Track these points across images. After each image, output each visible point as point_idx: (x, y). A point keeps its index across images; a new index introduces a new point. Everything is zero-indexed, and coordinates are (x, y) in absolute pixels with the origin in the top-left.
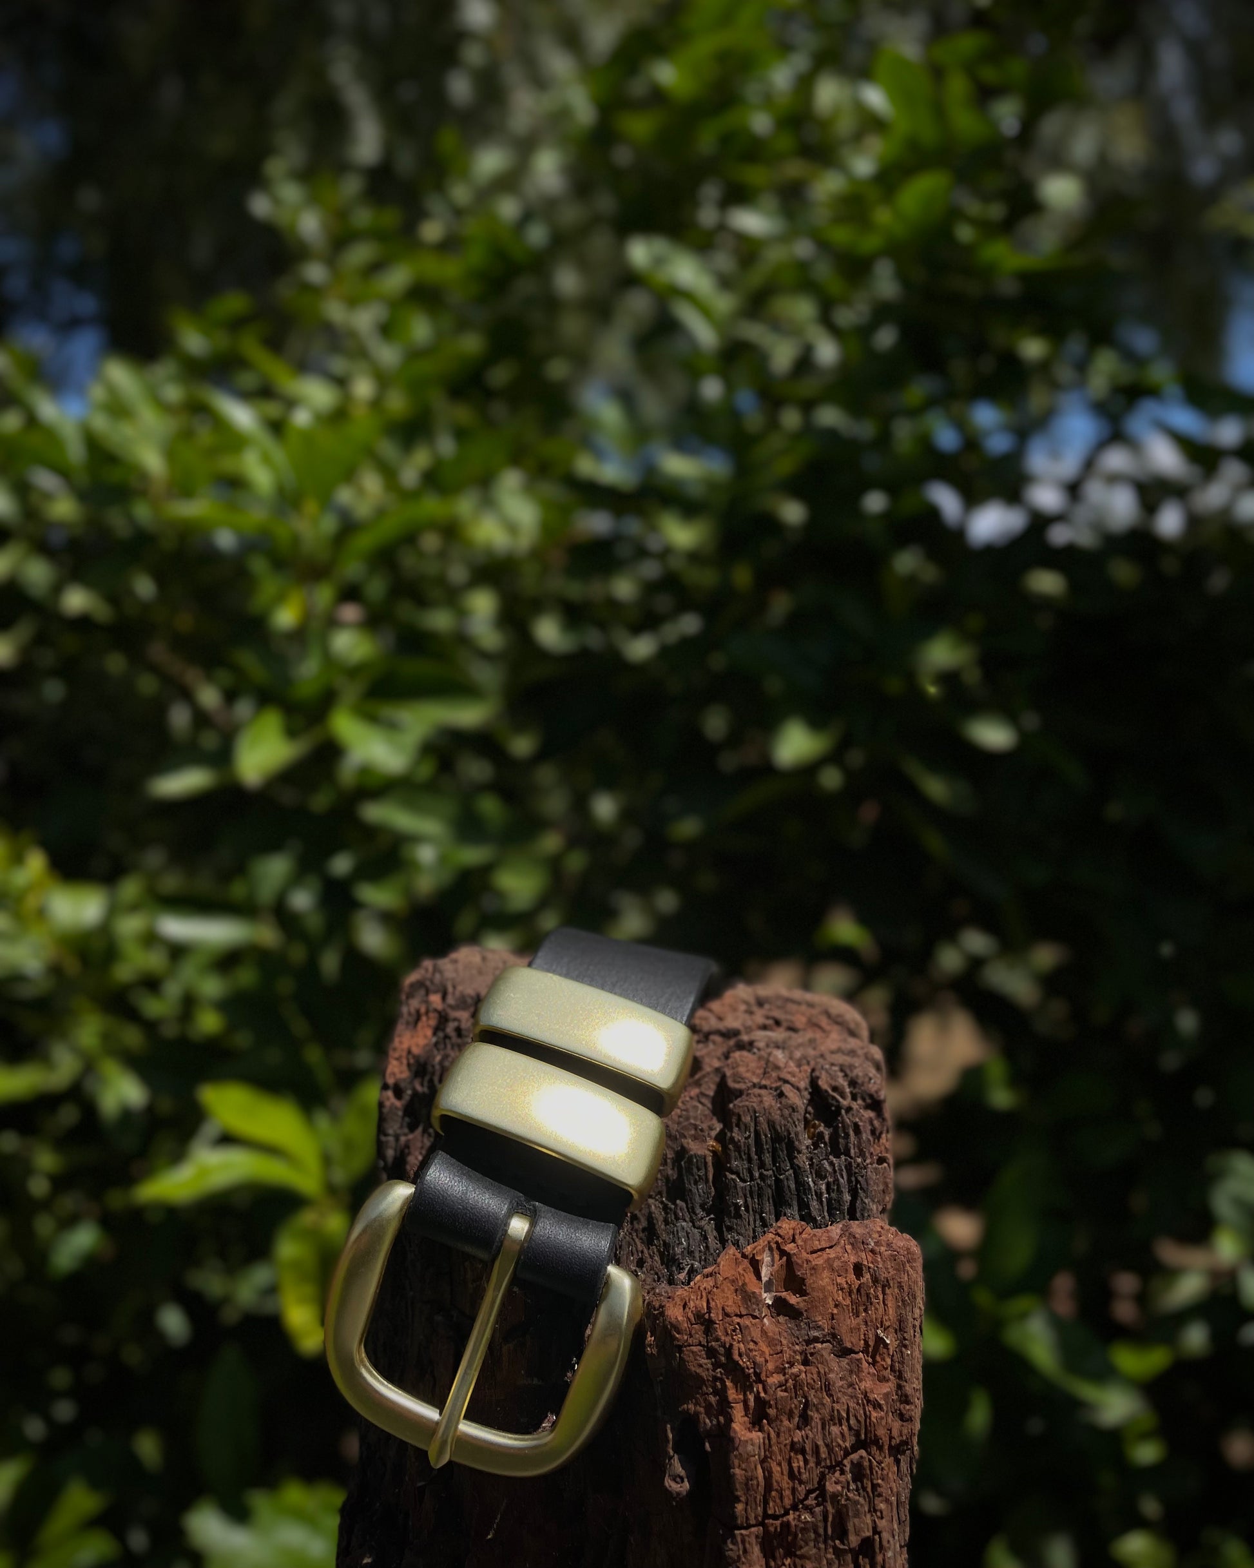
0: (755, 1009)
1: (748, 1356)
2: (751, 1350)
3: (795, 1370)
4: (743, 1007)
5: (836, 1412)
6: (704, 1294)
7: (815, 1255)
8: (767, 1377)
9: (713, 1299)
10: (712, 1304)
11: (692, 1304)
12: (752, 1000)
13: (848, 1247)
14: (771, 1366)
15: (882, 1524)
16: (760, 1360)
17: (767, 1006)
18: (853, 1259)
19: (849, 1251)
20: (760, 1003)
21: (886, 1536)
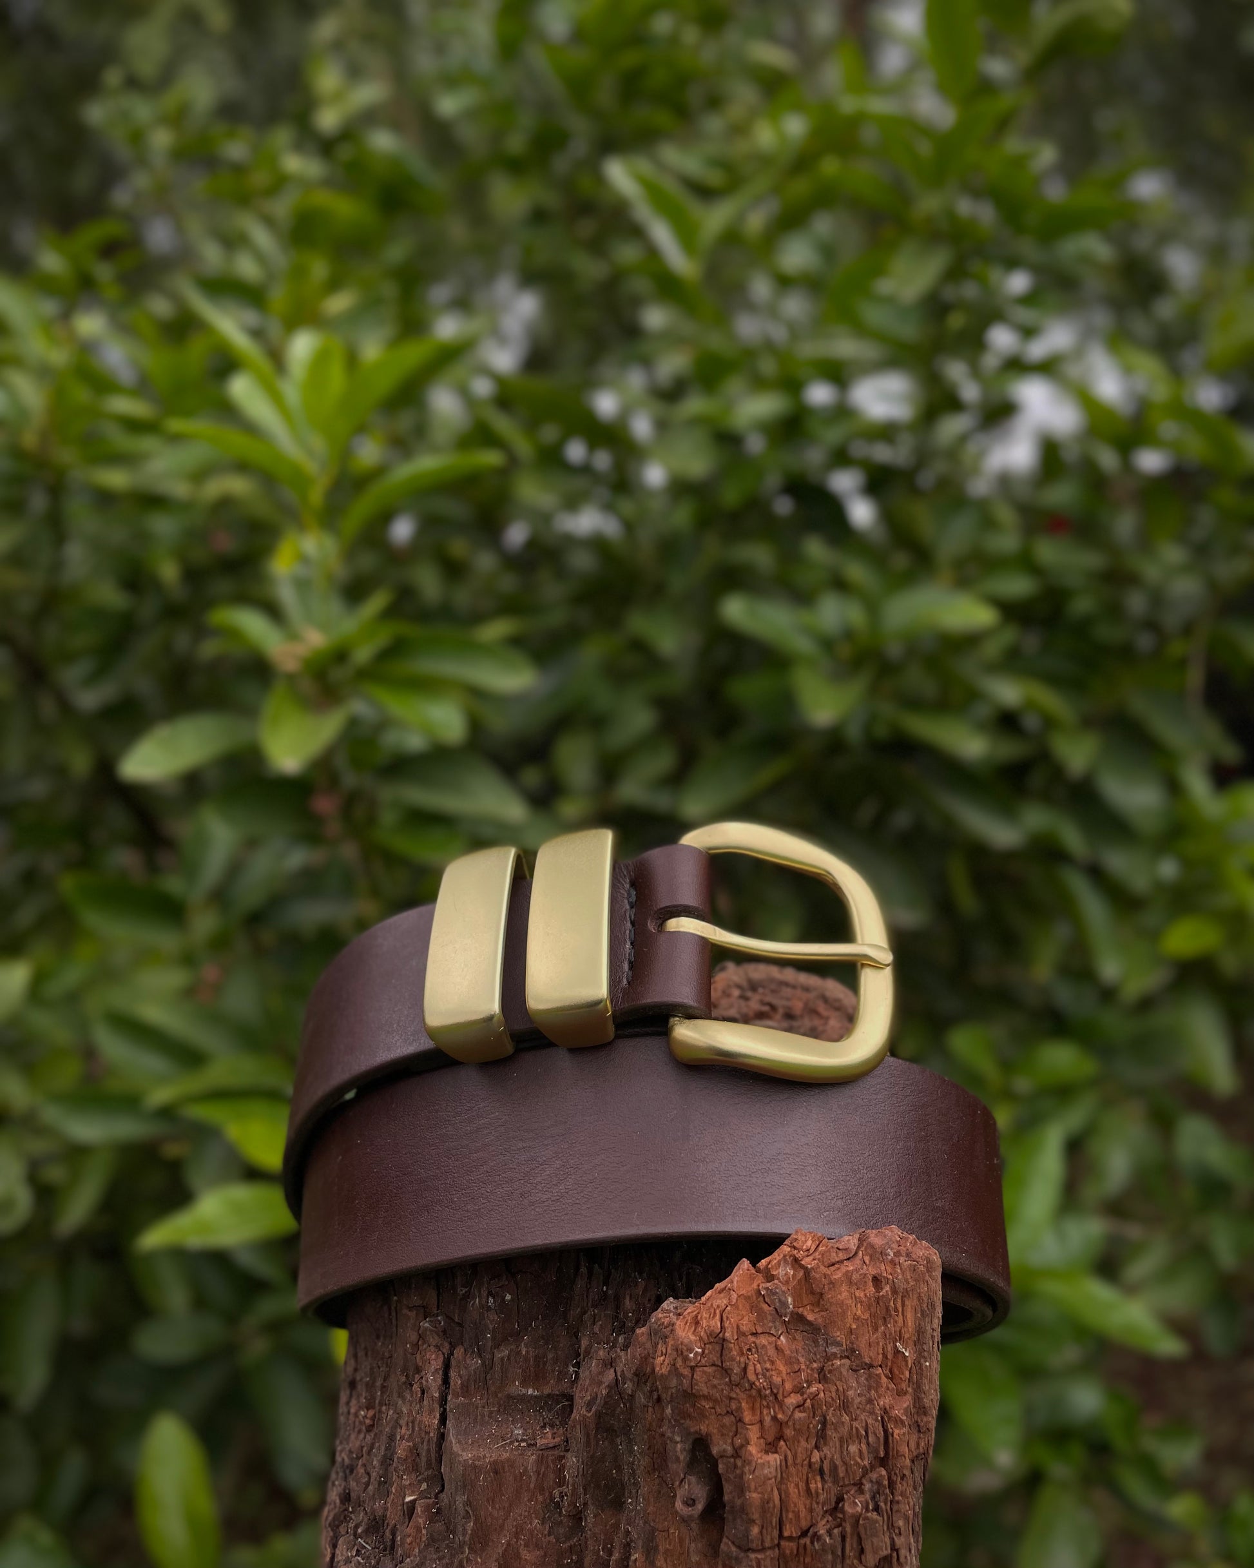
0: (749, 994)
1: (764, 1376)
2: (767, 1370)
3: (813, 1389)
4: (736, 993)
5: (854, 1429)
6: (718, 1311)
7: (832, 1268)
8: (784, 1397)
9: (727, 1318)
10: (727, 1324)
11: (704, 1323)
12: (745, 984)
13: (867, 1259)
14: (788, 1386)
15: (899, 1541)
16: (777, 1380)
17: (761, 990)
18: (872, 1271)
19: (867, 1262)
20: (754, 986)
21: (903, 1552)
